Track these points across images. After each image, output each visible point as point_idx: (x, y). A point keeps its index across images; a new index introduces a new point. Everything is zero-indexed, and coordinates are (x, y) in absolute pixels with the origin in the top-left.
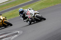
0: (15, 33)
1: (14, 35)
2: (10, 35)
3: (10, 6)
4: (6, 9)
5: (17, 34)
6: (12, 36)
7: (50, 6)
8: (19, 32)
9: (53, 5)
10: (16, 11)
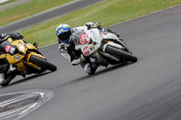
0: (30, 99)
1: (28, 103)
2: (17, 103)
3: (17, 17)
4: (4, 24)
5: (37, 99)
6: (23, 105)
7: (136, 15)
8: (42, 94)
9: (143, 13)
10: (33, 31)
